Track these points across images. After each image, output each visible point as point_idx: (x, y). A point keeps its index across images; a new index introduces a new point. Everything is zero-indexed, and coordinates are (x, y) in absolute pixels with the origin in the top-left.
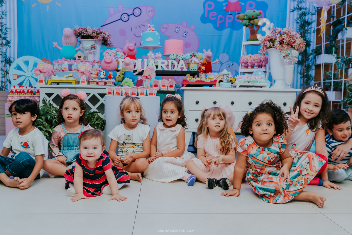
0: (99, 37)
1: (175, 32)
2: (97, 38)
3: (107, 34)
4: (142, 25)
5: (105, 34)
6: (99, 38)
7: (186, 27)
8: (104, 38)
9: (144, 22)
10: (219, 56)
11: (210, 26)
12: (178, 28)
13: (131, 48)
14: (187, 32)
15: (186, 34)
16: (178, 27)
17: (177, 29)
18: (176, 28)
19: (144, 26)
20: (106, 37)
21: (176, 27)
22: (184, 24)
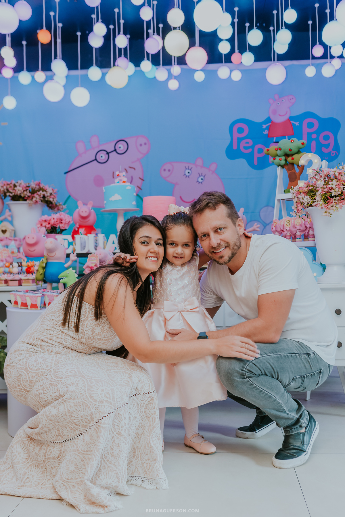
0: (34, 197)
1: (185, 176)
2: (32, 198)
3: (50, 191)
4: (130, 167)
5: (46, 191)
6: (34, 199)
7: (202, 167)
8: (44, 197)
9: (133, 162)
10: (259, 213)
11: (242, 162)
12: (189, 169)
13: (85, 214)
14: (203, 175)
15: (202, 179)
16: (189, 167)
17: (187, 171)
18: (186, 169)
19: (133, 170)
20: (48, 196)
21: (185, 167)
22: (199, 162)
